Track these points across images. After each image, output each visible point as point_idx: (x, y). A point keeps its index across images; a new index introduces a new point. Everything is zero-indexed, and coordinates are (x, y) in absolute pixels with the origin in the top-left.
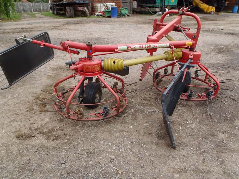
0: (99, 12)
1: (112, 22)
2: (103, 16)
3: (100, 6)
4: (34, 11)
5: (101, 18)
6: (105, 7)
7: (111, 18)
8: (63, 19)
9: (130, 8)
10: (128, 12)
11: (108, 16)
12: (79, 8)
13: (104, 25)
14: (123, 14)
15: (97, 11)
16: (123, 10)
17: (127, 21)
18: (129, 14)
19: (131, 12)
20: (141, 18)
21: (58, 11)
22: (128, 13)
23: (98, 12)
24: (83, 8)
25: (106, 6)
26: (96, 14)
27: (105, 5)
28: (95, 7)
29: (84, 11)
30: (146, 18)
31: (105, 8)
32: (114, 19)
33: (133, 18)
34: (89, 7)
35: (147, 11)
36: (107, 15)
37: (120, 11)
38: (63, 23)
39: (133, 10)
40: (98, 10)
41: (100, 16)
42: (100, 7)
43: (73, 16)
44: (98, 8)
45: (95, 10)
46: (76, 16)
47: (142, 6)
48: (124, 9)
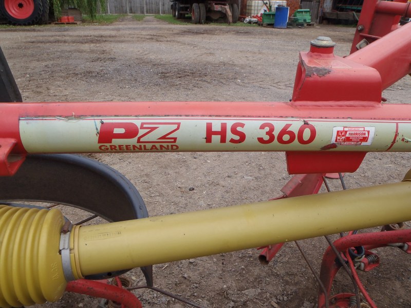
0: (254, 17)
1: (272, 34)
2: (259, 24)
3: (256, 5)
4: (147, 13)
5: (254, 26)
6: (267, 7)
7: (273, 27)
8: (183, 25)
9: (316, 12)
10: (310, 18)
11: (269, 25)
12: (215, 6)
13: (251, 39)
14: (300, 21)
15: (249, 14)
16: (300, 14)
17: (302, 35)
18: (312, 23)
19: (318, 20)
20: (336, 31)
21: (181, 12)
22: (310, 21)
23: (252, 15)
24: (223, 6)
25: (268, 5)
26: (248, 19)
27: (267, 3)
28: (247, 8)
29: (224, 12)
30: (347, 32)
31: (266, 9)
32: (278, 30)
33: (319, 30)
34: (235, 6)
35: (351, 18)
36: (266, 21)
37: (294, 16)
38: (175, 32)
39: (323, 17)
40: (253, 12)
41: (254, 23)
42: (256, 8)
43: (203, 21)
44: (253, 8)
45: (247, 11)
46: (208, 20)
47: (342, 10)
48: (302, 12)
